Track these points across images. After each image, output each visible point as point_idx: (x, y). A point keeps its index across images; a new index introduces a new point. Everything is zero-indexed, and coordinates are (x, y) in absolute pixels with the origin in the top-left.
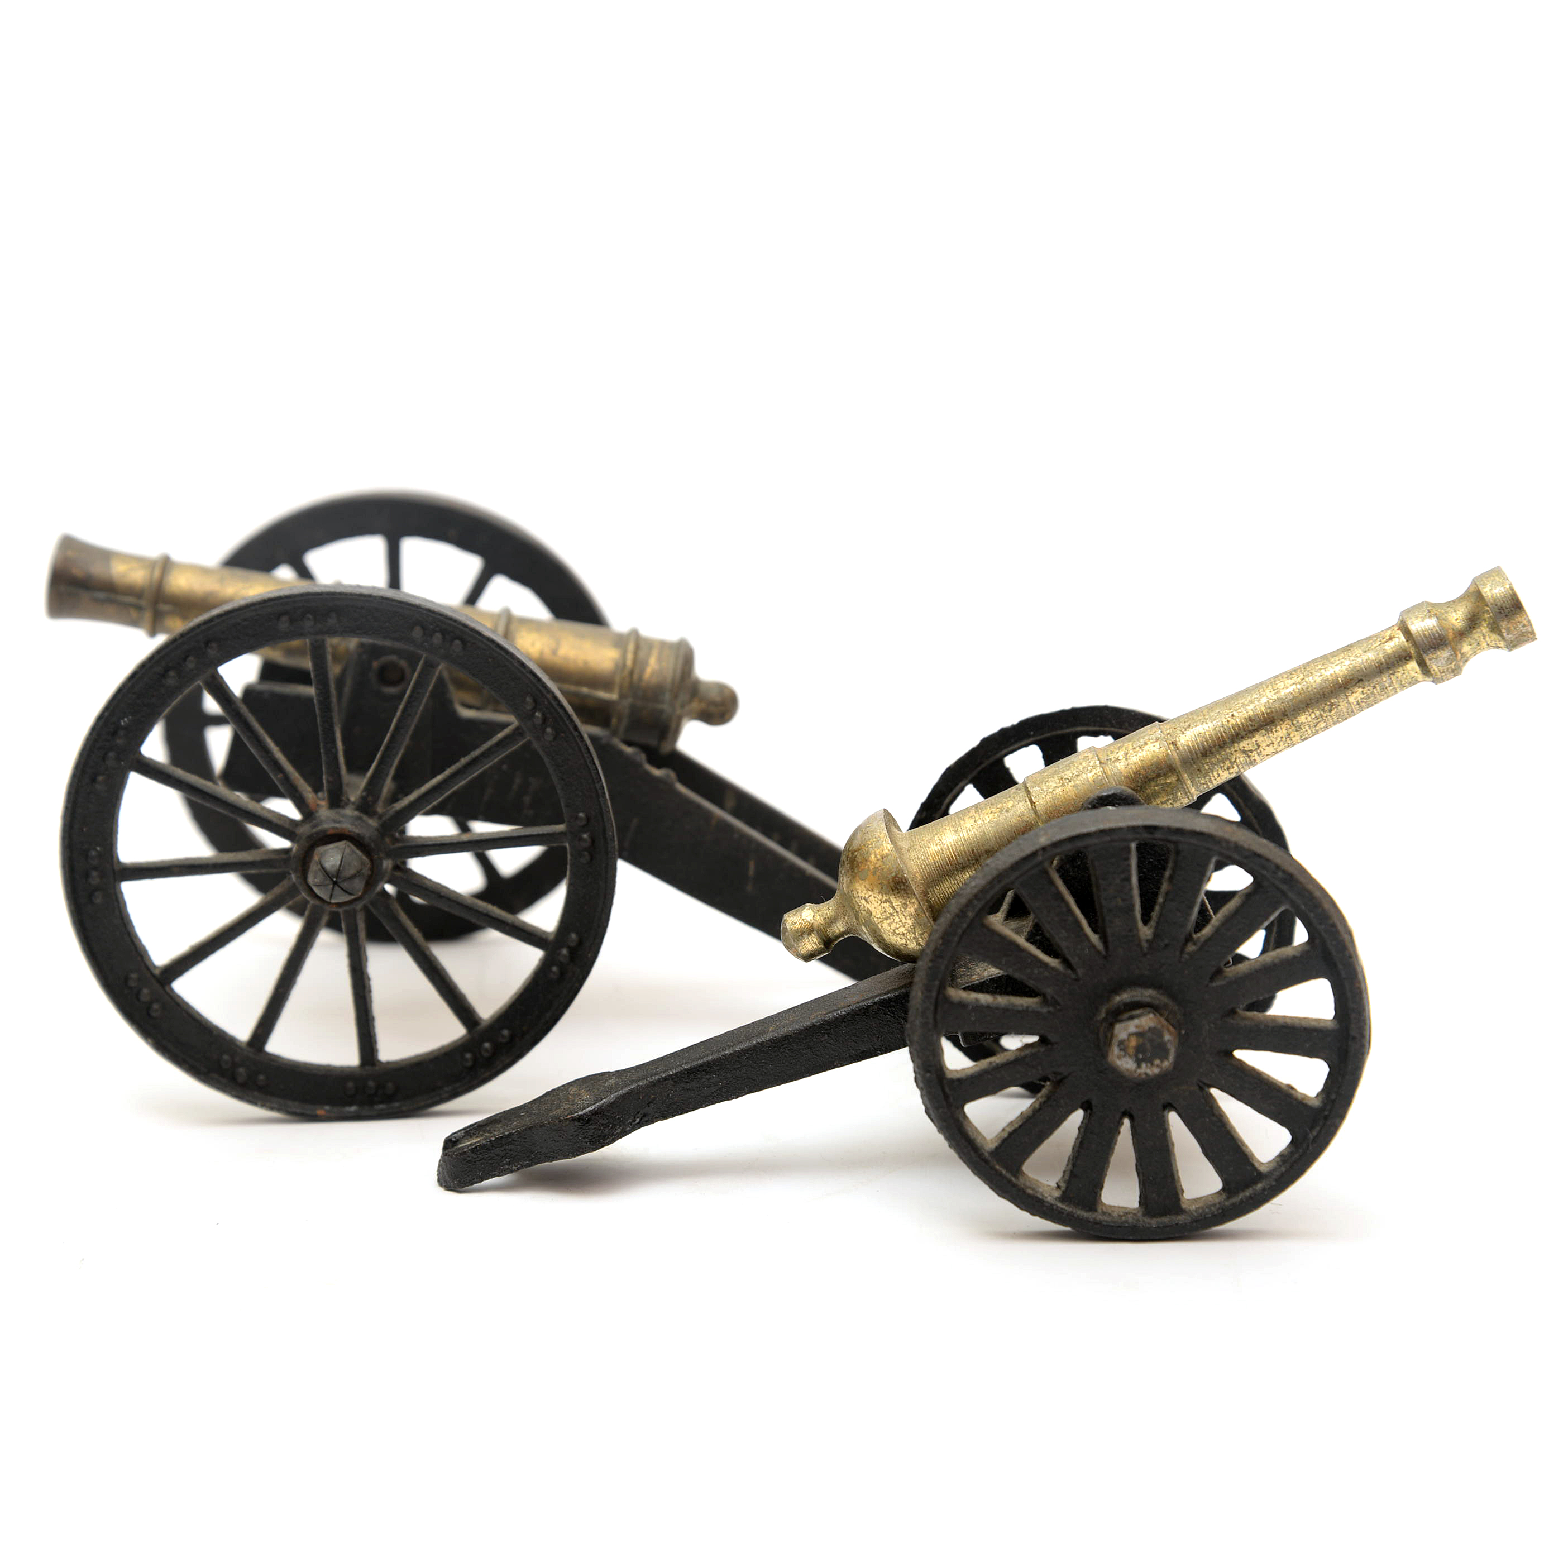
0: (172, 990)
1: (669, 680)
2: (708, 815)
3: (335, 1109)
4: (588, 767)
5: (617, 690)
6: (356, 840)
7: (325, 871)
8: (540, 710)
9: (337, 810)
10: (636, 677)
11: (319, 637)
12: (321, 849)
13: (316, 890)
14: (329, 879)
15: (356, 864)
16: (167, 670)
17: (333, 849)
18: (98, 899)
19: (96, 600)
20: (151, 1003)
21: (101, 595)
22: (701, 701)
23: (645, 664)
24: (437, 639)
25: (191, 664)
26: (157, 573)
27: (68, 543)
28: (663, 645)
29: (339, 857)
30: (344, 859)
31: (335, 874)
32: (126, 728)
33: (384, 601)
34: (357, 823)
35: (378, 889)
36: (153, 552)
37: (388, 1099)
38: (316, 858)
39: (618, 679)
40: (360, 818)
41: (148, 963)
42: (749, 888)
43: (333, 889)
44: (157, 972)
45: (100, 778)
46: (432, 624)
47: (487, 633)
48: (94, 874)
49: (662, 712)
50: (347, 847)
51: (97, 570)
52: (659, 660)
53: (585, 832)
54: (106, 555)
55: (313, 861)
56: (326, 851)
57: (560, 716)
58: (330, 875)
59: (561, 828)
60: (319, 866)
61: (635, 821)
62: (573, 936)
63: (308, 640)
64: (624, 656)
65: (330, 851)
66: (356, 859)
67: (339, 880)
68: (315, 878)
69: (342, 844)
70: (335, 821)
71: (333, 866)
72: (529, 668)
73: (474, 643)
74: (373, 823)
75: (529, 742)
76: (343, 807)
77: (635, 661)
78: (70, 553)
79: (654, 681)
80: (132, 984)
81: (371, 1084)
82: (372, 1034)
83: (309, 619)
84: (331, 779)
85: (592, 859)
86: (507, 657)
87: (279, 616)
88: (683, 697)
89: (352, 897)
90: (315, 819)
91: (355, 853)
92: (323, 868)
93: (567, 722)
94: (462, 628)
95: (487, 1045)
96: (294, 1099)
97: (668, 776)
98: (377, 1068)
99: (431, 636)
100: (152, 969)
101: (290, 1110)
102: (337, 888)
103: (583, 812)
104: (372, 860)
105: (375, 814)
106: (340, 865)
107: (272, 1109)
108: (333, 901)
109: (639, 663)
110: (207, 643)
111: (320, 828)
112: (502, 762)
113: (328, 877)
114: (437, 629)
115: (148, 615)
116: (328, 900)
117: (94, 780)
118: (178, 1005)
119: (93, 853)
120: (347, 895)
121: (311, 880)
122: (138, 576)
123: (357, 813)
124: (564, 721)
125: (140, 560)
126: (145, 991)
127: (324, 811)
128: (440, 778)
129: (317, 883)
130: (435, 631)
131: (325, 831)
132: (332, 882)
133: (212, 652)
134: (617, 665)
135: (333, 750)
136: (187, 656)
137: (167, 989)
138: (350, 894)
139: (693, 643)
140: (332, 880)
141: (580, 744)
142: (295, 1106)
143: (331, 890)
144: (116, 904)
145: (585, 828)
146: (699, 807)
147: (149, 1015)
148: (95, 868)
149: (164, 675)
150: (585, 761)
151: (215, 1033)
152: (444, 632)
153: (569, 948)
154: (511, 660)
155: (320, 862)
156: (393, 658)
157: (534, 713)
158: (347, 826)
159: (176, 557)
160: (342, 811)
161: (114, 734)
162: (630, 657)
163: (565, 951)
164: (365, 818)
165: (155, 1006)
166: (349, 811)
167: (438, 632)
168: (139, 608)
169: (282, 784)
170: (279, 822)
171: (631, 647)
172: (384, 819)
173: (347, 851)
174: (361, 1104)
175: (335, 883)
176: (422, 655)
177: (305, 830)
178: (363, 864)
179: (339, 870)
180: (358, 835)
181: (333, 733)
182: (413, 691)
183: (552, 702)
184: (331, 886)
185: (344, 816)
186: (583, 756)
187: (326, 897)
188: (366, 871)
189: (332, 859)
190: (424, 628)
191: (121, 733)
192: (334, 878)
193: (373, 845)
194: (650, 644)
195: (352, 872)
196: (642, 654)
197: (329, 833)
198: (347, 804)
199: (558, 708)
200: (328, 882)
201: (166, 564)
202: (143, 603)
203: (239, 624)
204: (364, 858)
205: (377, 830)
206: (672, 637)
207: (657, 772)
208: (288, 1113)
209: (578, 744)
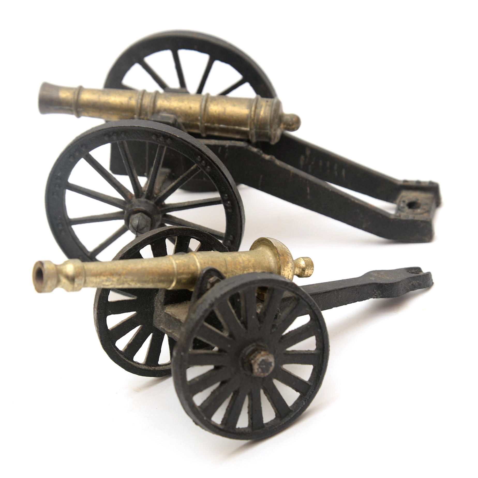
2: (288, 172)
5: (249, 127)
6: (145, 212)
9: (138, 199)
10: (255, 121)
15: (144, 223)
16: (70, 156)
17: (135, 217)
18: (63, 233)
24: (161, 139)
25: (77, 154)
26: (76, 95)
29: (137, 221)
31: (137, 227)
33: (139, 127)
34: (145, 204)
39: (249, 122)
40: (146, 202)
41: (85, 252)
42: (309, 197)
45: (55, 194)
46: (159, 134)
49: (267, 133)
50: (141, 215)
53: (228, 201)
54: (57, 88)
61: (261, 176)
62: (231, 236)
64: (250, 113)
69: (139, 215)
73: (175, 139)
74: (152, 203)
75: (202, 172)
76: (140, 198)
77: (255, 114)
79: (263, 121)
83: (115, 135)
85: (232, 210)
88: (275, 127)
90: (130, 203)
91: (144, 217)
97: (271, 158)
99: (159, 138)
100: (87, 254)
103: (226, 194)
104: (151, 219)
105: (152, 199)
106: (138, 223)
110: (82, 146)
114: (161, 135)
117: (53, 194)
119: (58, 218)
123: (146, 200)
130: (160, 136)
131: (133, 210)
134: (248, 117)
136: (76, 151)
140: (136, 230)
144: (70, 234)
146: (285, 169)
148: (60, 223)
149: (69, 158)
152: (164, 136)
153: (230, 240)
154: (189, 145)
157: (202, 161)
158: (141, 206)
161: (57, 179)
162: (253, 113)
163: (229, 242)
164: (148, 201)
166: (143, 199)
169: (118, 191)
171: (253, 109)
172: (156, 200)
173: (141, 217)
176: (157, 145)
177: (128, 207)
178: (148, 220)
183: (207, 158)
185: (141, 202)
188: (149, 223)
189: (135, 222)
190: (156, 135)
191: (59, 178)
193: (150, 213)
195: (143, 227)
198: (142, 196)
199: (209, 160)
202: (73, 108)
203: (91, 139)
204: (148, 218)
205: (153, 206)
207: (267, 157)
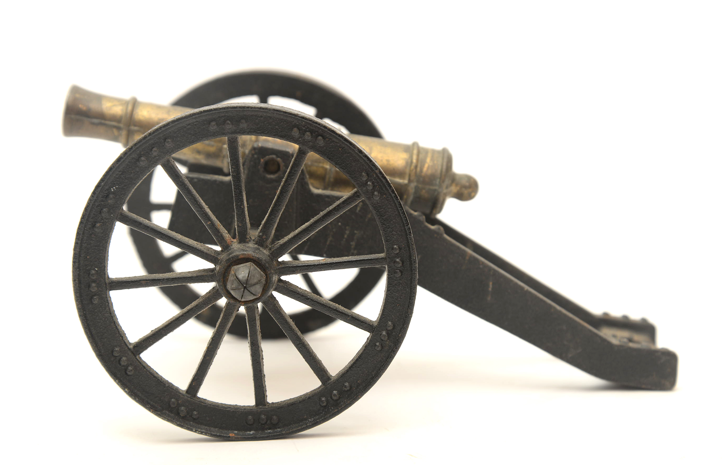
0: (140, 358)
1: (439, 171)
2: (464, 253)
3: (241, 433)
4: (400, 215)
5: (407, 177)
6: (257, 262)
7: (239, 280)
8: (370, 181)
9: (244, 244)
10: (418, 169)
11: (234, 135)
12: (236, 267)
13: (232, 292)
14: (241, 285)
15: (258, 276)
16: (140, 156)
17: (243, 267)
18: (96, 301)
19: (93, 124)
20: (127, 366)
21: (96, 121)
22: (457, 185)
23: (424, 162)
24: (307, 136)
25: (155, 152)
26: (130, 108)
27: (75, 90)
28: (434, 151)
29: (247, 271)
30: (250, 273)
31: (245, 282)
32: (113, 193)
33: (275, 112)
34: (256, 251)
35: (270, 293)
36: (127, 96)
37: (274, 426)
38: (232, 272)
39: (407, 171)
40: (258, 249)
41: (126, 341)
42: (489, 298)
43: (244, 291)
44: (131, 347)
45: (98, 225)
46: (304, 127)
47: (338, 131)
48: (94, 285)
49: (434, 191)
50: (252, 265)
51: (94, 106)
52: (432, 159)
53: (398, 258)
54: (99, 98)
55: (230, 275)
56: (239, 268)
57: (384, 184)
58: (242, 283)
59: (382, 255)
60: (235, 277)
62: (389, 323)
63: (227, 138)
64: (411, 157)
65: (241, 268)
66: (258, 273)
67: (247, 286)
68: (232, 285)
69: (248, 264)
70: (243, 250)
71: (243, 277)
72: (365, 153)
73: (330, 139)
74: (266, 252)
75: (363, 201)
76: (248, 242)
77: (418, 160)
78: (77, 96)
79: (430, 172)
80: (116, 354)
81: (263, 416)
82: (264, 385)
83: (228, 124)
84: (240, 225)
85: (402, 275)
86: (351, 147)
87: (209, 122)
88: (447, 182)
89: (255, 297)
90: (230, 250)
91: (257, 270)
92: (238, 278)
93: (388, 188)
94: (323, 128)
95: (335, 392)
96: (215, 427)
97: (439, 229)
98: (267, 407)
99: (304, 135)
100: (128, 345)
101: (213, 433)
102: (246, 291)
103: (396, 245)
104: (266, 275)
105: (267, 247)
106: (248, 276)
107: (202, 433)
108: (243, 300)
109: (421, 162)
110: (165, 139)
111: (234, 254)
112: (337, 220)
113: (240, 284)
114: (308, 130)
115: (124, 133)
116: (240, 299)
117: (94, 226)
118: (144, 367)
119: (93, 272)
120: (252, 295)
121: (229, 287)
122: (118, 110)
123: (256, 246)
124: (386, 187)
125: (120, 101)
126: (124, 358)
127: (236, 246)
128: (307, 224)
129: (234, 287)
130: (306, 131)
131: (237, 256)
132: (243, 287)
133: (169, 144)
134: (407, 163)
135: (242, 207)
136: (153, 148)
137: (137, 357)
138: (254, 295)
139: (452, 151)
140: (243, 286)
141: (396, 201)
142: (215, 431)
143: (242, 292)
144: (107, 304)
145: (397, 255)
146: (458, 248)
147: (126, 374)
148: (94, 281)
149: (138, 160)
150: (399, 212)
151: (167, 385)
152: (312, 132)
153: (387, 330)
154: (354, 149)
155: (235, 275)
156: (274, 156)
157: (367, 182)
158: (250, 253)
159: (140, 99)
160: (247, 245)
161: (107, 196)
162: (415, 157)
163: (384, 333)
164: (261, 249)
165: (130, 368)
166: (251, 245)
167: (308, 132)
168: (119, 128)
169: (210, 228)
170: (208, 252)
171: (415, 152)
172: (273, 250)
173: (252, 268)
174: (256, 430)
175: (245, 288)
177: (224, 257)
178: (261, 276)
179: (247, 279)
180: (258, 258)
181: (242, 196)
182: (291, 169)
183: (379, 175)
184: (243, 290)
185: (248, 247)
186: (398, 210)
187: (238, 297)
188: (263, 280)
189: (243, 272)
190: (299, 129)
191: (111, 196)
192: (244, 284)
193: (266, 265)
194: (426, 151)
195: (255, 281)
196: (421, 156)
197: (240, 257)
198: (250, 241)
199: (382, 179)
200: (240, 287)
201: (135, 103)
202: (121, 125)
203: (185, 127)
204: (262, 273)
205: (269, 256)
206: (439, 147)
207: (433, 227)
208: (212, 435)
209: (394, 201)
